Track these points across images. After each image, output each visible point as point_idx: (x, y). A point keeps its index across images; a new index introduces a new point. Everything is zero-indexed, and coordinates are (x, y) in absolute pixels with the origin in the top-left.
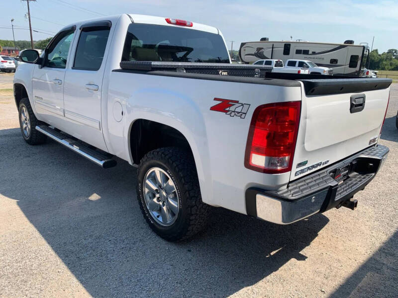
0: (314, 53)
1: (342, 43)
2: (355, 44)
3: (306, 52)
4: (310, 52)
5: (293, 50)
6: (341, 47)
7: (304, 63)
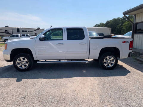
0: (29, 32)
1: (37, 28)
2: (40, 29)
3: (26, 31)
4: (27, 31)
5: (20, 31)
6: (37, 30)
7: (28, 35)
